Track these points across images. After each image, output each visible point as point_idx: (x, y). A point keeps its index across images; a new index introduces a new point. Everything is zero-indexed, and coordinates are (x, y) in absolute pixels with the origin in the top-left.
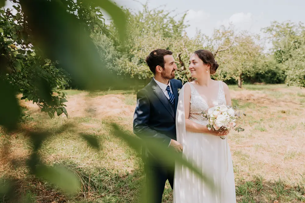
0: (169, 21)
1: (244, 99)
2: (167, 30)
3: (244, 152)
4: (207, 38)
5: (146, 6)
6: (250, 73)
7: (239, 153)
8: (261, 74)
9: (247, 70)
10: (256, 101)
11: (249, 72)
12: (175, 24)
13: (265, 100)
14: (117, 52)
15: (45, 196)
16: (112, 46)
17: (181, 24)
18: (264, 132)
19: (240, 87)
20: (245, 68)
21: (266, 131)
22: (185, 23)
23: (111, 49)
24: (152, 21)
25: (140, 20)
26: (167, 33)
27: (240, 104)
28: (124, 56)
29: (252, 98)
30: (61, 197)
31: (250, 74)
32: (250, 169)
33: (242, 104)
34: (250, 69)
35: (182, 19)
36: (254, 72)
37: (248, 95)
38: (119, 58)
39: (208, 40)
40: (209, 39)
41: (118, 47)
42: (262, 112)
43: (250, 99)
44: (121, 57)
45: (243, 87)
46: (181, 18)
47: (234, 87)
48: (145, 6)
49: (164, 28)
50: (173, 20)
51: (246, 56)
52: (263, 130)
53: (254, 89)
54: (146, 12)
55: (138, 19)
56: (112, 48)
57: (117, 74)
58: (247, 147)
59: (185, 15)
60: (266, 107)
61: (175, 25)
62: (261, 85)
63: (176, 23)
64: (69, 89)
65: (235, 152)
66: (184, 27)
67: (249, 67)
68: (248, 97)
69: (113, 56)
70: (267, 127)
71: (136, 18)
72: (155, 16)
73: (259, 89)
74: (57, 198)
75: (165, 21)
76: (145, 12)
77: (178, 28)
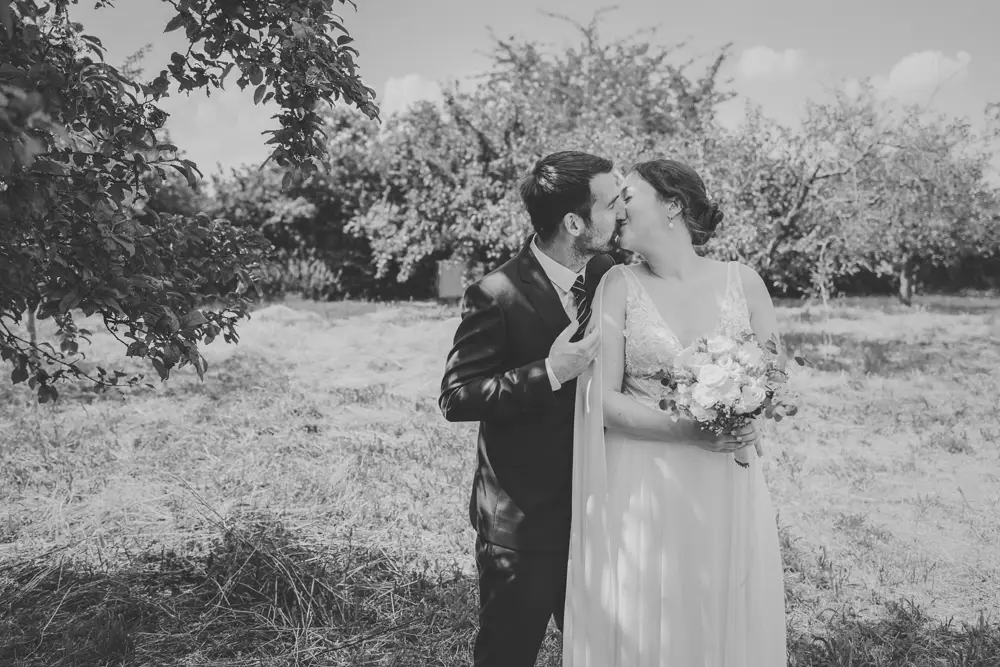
0: (668, 82)
1: (910, 341)
2: (658, 110)
3: (873, 520)
4: (785, 133)
5: (590, 31)
6: (941, 253)
7: (856, 522)
8: (980, 257)
9: (932, 243)
10: (953, 351)
11: (937, 250)
12: (688, 91)
13: (985, 348)
14: (490, 180)
15: (172, 633)
16: (475, 164)
17: (707, 89)
18: (962, 456)
19: (908, 304)
20: (924, 237)
21: (970, 451)
22: (720, 86)
23: (471, 172)
24: (611, 80)
25: (573, 80)
26: (660, 118)
27: (893, 359)
28: (510, 194)
29: (941, 338)
30: (221, 638)
31: (941, 257)
32: (882, 581)
33: (899, 360)
34: (942, 242)
35: (710, 71)
36: (957, 250)
37: (925, 329)
38: (495, 199)
39: (790, 142)
40: (792, 137)
41: (495, 163)
42: (967, 387)
43: (930, 344)
44: (503, 196)
45: (915, 302)
46: (707, 69)
47: (886, 305)
48: (588, 33)
49: (648, 102)
50: (682, 77)
51: (917, 194)
52: (955, 448)
53: (954, 310)
54: (593, 52)
55: (563, 74)
56: (474, 169)
57: (486, 255)
58: (890, 502)
59: (721, 58)
60: (984, 371)
61: (685, 95)
62: (983, 296)
63: (689, 85)
64: (342, 300)
65: (839, 517)
66: (715, 99)
67: (939, 235)
68: (925, 335)
69: (476, 194)
70: (974, 438)
71: (557, 74)
72: (623, 64)
73: (973, 311)
74: (208, 642)
75: (654, 79)
76: (588, 52)
77: (694, 104)
